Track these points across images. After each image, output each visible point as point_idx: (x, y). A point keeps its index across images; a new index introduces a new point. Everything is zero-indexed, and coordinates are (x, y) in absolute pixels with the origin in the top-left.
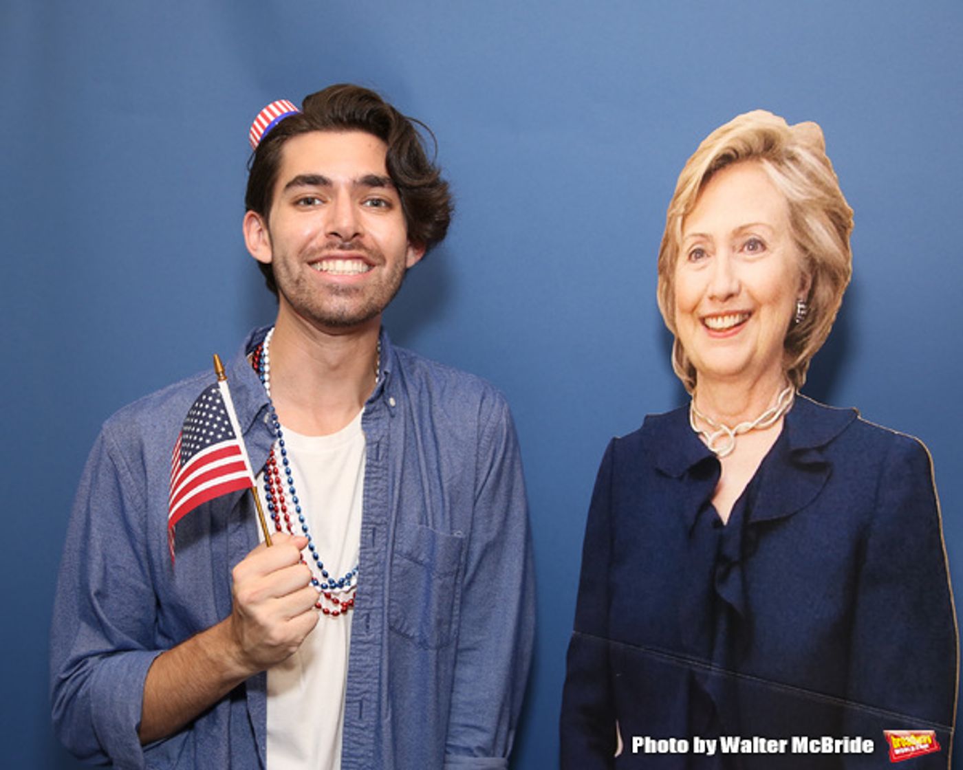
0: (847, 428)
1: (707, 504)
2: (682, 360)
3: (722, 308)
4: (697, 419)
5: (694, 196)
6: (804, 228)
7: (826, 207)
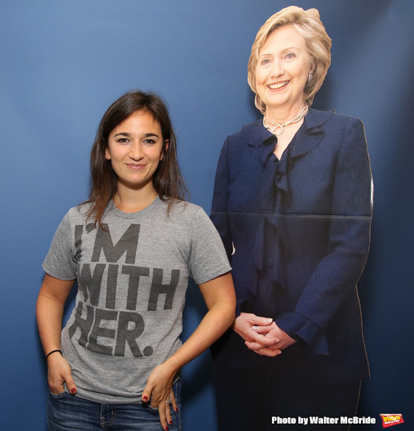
0: (330, 118)
1: (272, 154)
2: (259, 102)
3: (277, 81)
4: (266, 123)
5: (264, 41)
6: (312, 47)
7: (320, 39)
